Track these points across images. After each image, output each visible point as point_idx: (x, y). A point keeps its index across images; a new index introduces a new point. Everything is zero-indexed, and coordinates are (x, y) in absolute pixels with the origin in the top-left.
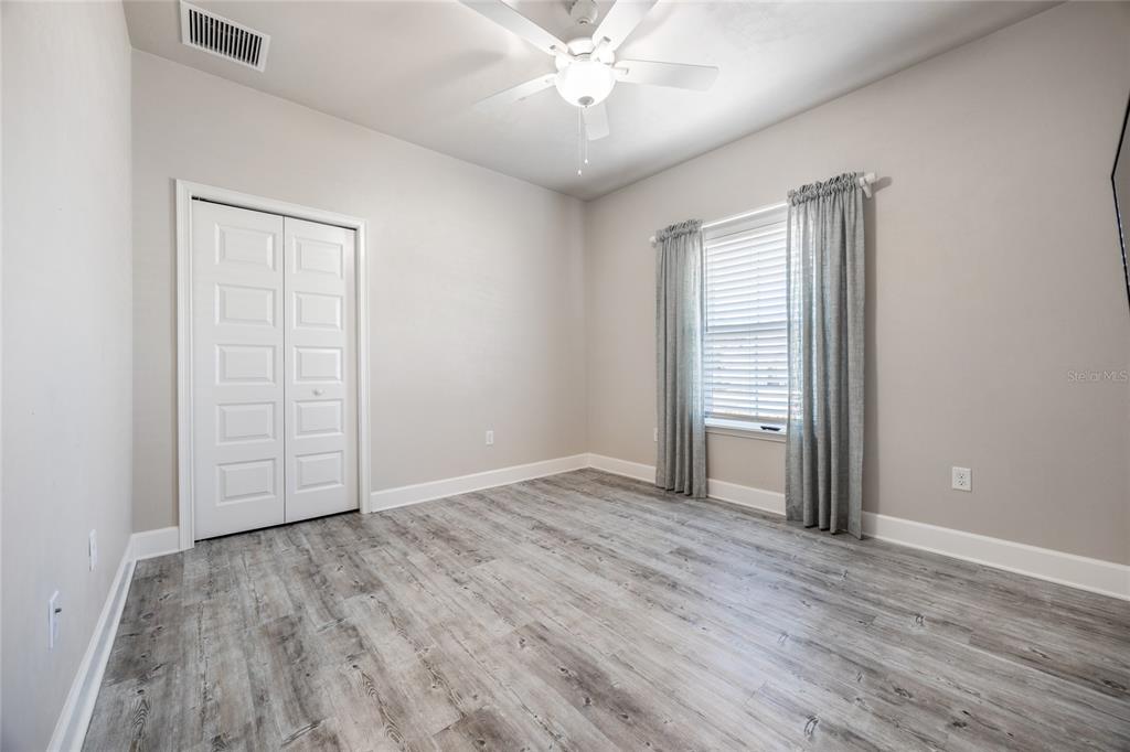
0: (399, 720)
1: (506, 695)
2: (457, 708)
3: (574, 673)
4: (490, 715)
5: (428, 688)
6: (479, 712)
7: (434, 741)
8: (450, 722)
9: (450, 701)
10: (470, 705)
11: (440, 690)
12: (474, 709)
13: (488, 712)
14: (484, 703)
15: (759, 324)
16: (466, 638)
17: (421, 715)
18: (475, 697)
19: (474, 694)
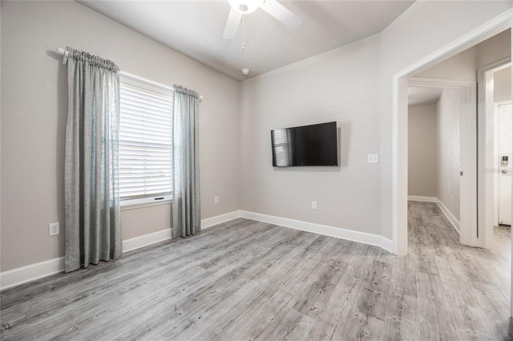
0: (393, 338)
1: (347, 306)
2: (367, 319)
3: (320, 290)
4: (359, 307)
5: (369, 336)
6: (361, 311)
7: (386, 320)
8: (374, 319)
9: (367, 323)
10: (361, 316)
11: (366, 330)
12: (362, 314)
13: (358, 309)
14: (356, 311)
15: (143, 143)
16: (325, 335)
17: (382, 331)
18: (356, 315)
19: (356, 317)
